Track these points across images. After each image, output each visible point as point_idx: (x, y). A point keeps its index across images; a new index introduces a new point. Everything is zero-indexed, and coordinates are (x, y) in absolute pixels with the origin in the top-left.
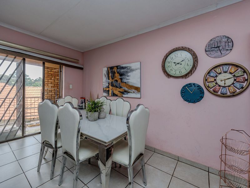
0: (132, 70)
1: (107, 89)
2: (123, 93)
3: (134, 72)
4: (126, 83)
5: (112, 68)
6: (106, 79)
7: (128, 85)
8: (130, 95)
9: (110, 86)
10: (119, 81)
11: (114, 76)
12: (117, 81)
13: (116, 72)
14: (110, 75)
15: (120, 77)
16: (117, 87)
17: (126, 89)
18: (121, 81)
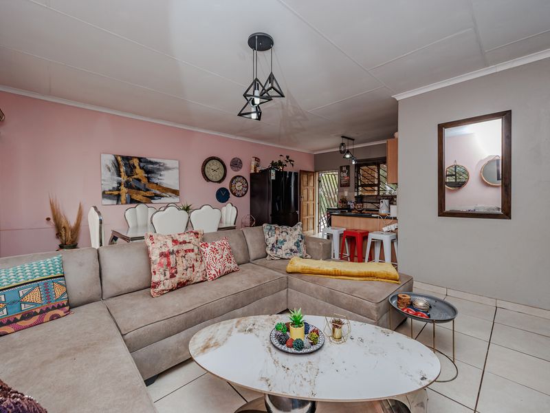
0: (167, 169)
1: (116, 193)
2: (152, 198)
3: (170, 171)
4: (157, 184)
5: (127, 159)
6: (113, 174)
7: (160, 186)
8: (163, 200)
9: (122, 187)
10: (144, 181)
11: (132, 171)
12: (139, 180)
13: (138, 167)
14: (123, 169)
15: (146, 175)
16: (139, 189)
17: (158, 192)
18: (149, 182)
